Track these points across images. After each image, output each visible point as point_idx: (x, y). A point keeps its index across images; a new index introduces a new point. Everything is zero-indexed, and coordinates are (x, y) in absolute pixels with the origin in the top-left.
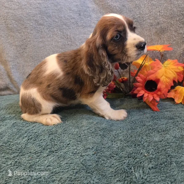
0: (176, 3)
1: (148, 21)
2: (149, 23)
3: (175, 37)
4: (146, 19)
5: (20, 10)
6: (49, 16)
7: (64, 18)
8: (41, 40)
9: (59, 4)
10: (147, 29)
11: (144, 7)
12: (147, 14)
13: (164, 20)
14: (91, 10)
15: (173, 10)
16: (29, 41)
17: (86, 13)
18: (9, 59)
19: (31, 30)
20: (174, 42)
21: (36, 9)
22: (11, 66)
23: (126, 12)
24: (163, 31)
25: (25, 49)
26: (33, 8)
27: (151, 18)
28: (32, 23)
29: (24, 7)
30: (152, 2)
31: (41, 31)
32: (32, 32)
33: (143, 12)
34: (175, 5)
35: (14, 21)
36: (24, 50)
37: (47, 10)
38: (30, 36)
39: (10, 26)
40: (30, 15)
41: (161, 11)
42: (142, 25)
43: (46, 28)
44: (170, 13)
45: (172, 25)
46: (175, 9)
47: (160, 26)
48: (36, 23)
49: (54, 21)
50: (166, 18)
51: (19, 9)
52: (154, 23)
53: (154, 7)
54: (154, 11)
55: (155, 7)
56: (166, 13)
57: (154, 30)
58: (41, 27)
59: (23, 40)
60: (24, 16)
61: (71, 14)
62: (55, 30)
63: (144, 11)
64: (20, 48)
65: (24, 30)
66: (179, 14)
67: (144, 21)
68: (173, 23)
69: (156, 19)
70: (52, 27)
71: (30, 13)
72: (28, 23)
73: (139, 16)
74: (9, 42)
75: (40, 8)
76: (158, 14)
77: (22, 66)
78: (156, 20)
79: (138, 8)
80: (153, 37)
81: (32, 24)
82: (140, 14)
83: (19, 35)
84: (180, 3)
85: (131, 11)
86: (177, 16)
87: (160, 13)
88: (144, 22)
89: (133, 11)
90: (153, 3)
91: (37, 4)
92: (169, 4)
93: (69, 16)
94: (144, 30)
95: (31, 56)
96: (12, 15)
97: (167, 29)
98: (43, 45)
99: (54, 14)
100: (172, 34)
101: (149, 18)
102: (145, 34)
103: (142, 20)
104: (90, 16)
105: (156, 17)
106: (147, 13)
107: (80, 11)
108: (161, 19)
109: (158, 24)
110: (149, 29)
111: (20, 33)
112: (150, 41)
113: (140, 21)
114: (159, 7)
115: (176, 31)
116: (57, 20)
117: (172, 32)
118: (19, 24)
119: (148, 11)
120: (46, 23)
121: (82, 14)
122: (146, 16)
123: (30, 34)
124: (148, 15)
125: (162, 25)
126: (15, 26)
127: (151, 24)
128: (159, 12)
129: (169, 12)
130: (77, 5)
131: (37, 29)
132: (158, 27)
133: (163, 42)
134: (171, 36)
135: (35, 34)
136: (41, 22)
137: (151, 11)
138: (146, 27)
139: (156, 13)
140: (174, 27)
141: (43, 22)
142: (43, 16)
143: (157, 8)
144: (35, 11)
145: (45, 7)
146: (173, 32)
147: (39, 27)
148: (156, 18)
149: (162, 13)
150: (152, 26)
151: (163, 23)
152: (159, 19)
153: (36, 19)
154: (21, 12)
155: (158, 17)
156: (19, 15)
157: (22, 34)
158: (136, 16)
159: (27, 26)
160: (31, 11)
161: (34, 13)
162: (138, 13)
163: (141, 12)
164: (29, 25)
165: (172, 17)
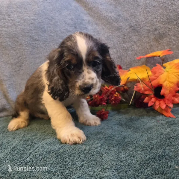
0: (171, 8)
1: (146, 28)
2: (147, 30)
3: (175, 41)
4: (143, 27)
5: (14, 27)
6: (45, 31)
7: (60, 32)
8: (37, 56)
9: (54, 18)
10: (145, 36)
11: (140, 15)
12: (144, 22)
13: (162, 25)
14: (86, 22)
15: (168, 15)
16: (25, 58)
17: (81, 25)
18: (5, 78)
19: (27, 47)
20: (174, 46)
21: (31, 25)
22: (7, 86)
23: (122, 22)
24: (161, 37)
25: (21, 66)
26: (27, 25)
27: (148, 25)
28: (27, 39)
29: (18, 24)
30: (147, 10)
31: (37, 46)
32: (28, 48)
33: (139, 19)
34: (170, 10)
35: (8, 39)
36: (20, 68)
37: (42, 26)
38: (25, 53)
39: (4, 44)
41: (157, 18)
42: (140, 32)
43: (42, 43)
44: (167, 19)
45: (170, 30)
46: (171, 14)
47: (158, 32)
48: (32, 39)
49: (50, 36)
50: (163, 23)
51: (13, 26)
52: (152, 29)
53: (149, 14)
54: (150, 18)
55: (151, 14)
56: (163, 18)
57: (152, 37)
58: (37, 42)
59: (18, 58)
60: (19, 33)
61: (67, 27)
62: (52, 44)
63: (140, 18)
64: (15, 66)
65: (19, 47)
66: (175, 18)
67: (141, 28)
68: (170, 28)
69: (153, 26)
70: (48, 42)
71: (24, 29)
72: (23, 40)
73: (135, 24)
74: (4, 61)
75: (35, 24)
76: (155, 20)
77: (19, 85)
78: (153, 27)
79: (133, 17)
80: (152, 43)
81: (26, 40)
82: (136, 21)
83: (14, 53)
84: (175, 8)
85: (127, 20)
86: (173, 20)
87: (157, 20)
88: (142, 30)
89: (129, 19)
90: (148, 10)
91: (31, 20)
92: (164, 10)
93: (64, 29)
94: (142, 38)
95: (28, 74)
96: (5, 33)
97: (165, 34)
98: (40, 61)
99: (49, 29)
100: (171, 39)
101: (146, 25)
102: (144, 41)
103: (139, 27)
104: (86, 28)
105: (153, 24)
106: (143, 20)
107: (75, 24)
108: (158, 25)
109: (156, 30)
110: (147, 35)
111: (15, 50)
112: (150, 47)
113: (137, 29)
114: (155, 13)
115: (174, 36)
116: (53, 35)
117: (171, 37)
118: (14, 41)
119: (144, 18)
120: (41, 38)
121: (78, 27)
122: (143, 23)
123: (25, 51)
124: (145, 22)
125: (160, 31)
126: (9, 43)
127: (149, 31)
128: (156, 18)
130: (72, 19)
131: (32, 45)
132: (156, 33)
134: (170, 40)
135: (30, 50)
136: (36, 37)
137: (147, 18)
138: (144, 34)
139: (152, 19)
140: (172, 31)
141: (39, 38)
142: (38, 32)
143: (152, 14)
144: (29, 27)
145: (40, 23)
146: (172, 36)
147: (34, 43)
148: (153, 25)
149: (158, 19)
150: (149, 32)
151: (160, 28)
152: (156, 25)
153: (31, 34)
154: (15, 29)
155: (155, 24)
156: (14, 33)
157: (18, 52)
158: (132, 24)
159: (22, 43)
160: (25, 28)
161: (28, 29)
162: (134, 21)
163: (137, 20)
164: (24, 41)
165: (169, 22)
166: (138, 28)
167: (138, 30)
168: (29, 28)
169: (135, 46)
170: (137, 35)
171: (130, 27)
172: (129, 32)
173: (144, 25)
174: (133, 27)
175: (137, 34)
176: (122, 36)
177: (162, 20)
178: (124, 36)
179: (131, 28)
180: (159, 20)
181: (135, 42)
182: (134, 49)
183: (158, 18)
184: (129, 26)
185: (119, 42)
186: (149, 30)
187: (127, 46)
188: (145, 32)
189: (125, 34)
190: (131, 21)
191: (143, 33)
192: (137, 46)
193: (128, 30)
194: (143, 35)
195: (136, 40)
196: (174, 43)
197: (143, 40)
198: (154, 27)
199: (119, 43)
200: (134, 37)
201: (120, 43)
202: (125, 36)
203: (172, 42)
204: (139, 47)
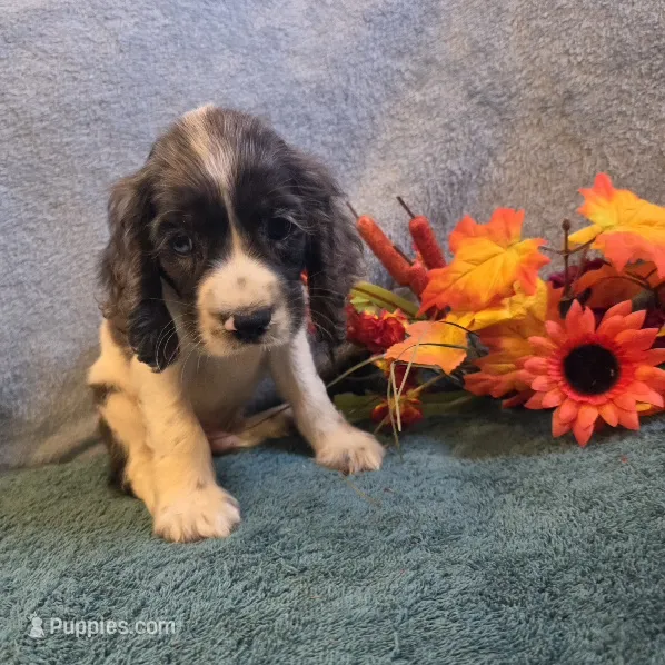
0: (628, 12)
1: (529, 93)
2: (533, 100)
3: (646, 135)
4: (518, 90)
5: (26, 140)
9: (180, 92)
10: (528, 123)
11: (507, 47)
12: (521, 71)
13: (591, 79)
14: (307, 91)
15: (617, 39)
17: (289, 109)
21: (93, 127)
26: (77, 126)
27: (537, 83)
28: (79, 182)
29: (40, 125)
30: (534, 23)
32: (84, 220)
33: (502, 64)
34: (625, 20)
37: (136, 125)
40: (68, 153)
41: (571, 51)
42: (506, 112)
44: (612, 52)
46: (626, 35)
48: (99, 183)
50: (599, 72)
51: (19, 136)
52: (554, 97)
53: (541, 40)
54: (545, 53)
55: (548, 39)
56: (594, 52)
60: (44, 162)
63: (506, 60)
64: (36, 291)
65: (50, 218)
66: (644, 49)
67: (510, 97)
69: (559, 82)
71: (67, 144)
72: (65, 187)
73: (489, 81)
75: (109, 121)
76: (564, 61)
78: (558, 87)
79: (482, 55)
81: (78, 188)
82: (493, 72)
84: (643, 11)
85: (456, 71)
86: (637, 58)
87: (572, 58)
88: (514, 102)
89: (464, 68)
90: (537, 27)
91: (94, 107)
92: (599, 21)
94: (518, 131)
100: (631, 129)
101: (529, 82)
102: (522, 143)
103: (504, 94)
105: (558, 74)
106: (520, 65)
108: (578, 80)
109: (569, 97)
110: (535, 122)
111: (33, 230)
113: (498, 100)
114: (563, 34)
115: (644, 116)
117: (630, 122)
118: (25, 195)
119: (524, 57)
122: (518, 76)
123: (75, 229)
124: (524, 72)
127: (541, 105)
128: (567, 53)
129: (606, 48)
130: (251, 86)
133: (599, 161)
134: (628, 135)
137: (532, 57)
138: (523, 118)
139: (553, 60)
142: (123, 151)
143: (553, 40)
144: (88, 135)
145: (128, 115)
146: (634, 119)
148: (556, 79)
149: (576, 55)
150: (544, 109)
151: (586, 90)
152: (570, 79)
153: (95, 164)
154: (28, 149)
155: (566, 74)
156: (25, 162)
157: (44, 233)
158: (477, 83)
159: (61, 199)
160: (70, 139)
161: (83, 143)
162: (484, 74)
163: (497, 65)
164: (67, 192)
165: (620, 67)
166: (499, 96)
167: (501, 103)
168: (85, 138)
169: (491, 164)
170: (496, 125)
171: (471, 95)
172: (467, 115)
173: (522, 83)
174: (479, 96)
175: (496, 119)
176: (441, 132)
177: (591, 58)
178: (447, 131)
179: (475, 101)
180: (580, 59)
181: (491, 152)
182: (487, 179)
183: (578, 50)
184: (465, 93)
185: (431, 155)
186: (542, 100)
187: (460, 169)
188: (526, 109)
189: (454, 124)
190: (475, 74)
191: (519, 115)
192: (499, 165)
193: (463, 108)
194: (521, 124)
195: (494, 144)
196: (645, 142)
197: (518, 143)
198: (560, 88)
199: (428, 159)
200: (488, 132)
201: (434, 160)
202: (453, 130)
203: (636, 140)
204: (505, 169)
